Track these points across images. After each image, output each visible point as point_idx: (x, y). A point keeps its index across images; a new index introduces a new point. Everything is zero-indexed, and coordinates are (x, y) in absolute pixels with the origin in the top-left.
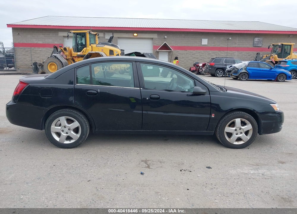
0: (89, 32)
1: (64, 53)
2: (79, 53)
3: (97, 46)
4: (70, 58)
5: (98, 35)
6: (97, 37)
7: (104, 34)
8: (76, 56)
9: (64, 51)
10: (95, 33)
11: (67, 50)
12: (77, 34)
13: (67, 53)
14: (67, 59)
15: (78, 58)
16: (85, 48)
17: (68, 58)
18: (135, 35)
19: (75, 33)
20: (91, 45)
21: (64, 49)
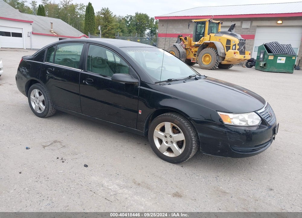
0: (209, 20)
1: (184, 42)
2: (197, 43)
3: (215, 35)
4: (189, 47)
5: (222, 24)
6: (220, 25)
7: (242, 23)
8: (194, 45)
9: (184, 40)
10: (218, 22)
11: (187, 39)
12: (198, 23)
13: (186, 43)
14: (186, 49)
15: (195, 48)
16: (203, 37)
17: (187, 47)
18: (280, 22)
19: (196, 22)
20: (210, 34)
21: (184, 39)
